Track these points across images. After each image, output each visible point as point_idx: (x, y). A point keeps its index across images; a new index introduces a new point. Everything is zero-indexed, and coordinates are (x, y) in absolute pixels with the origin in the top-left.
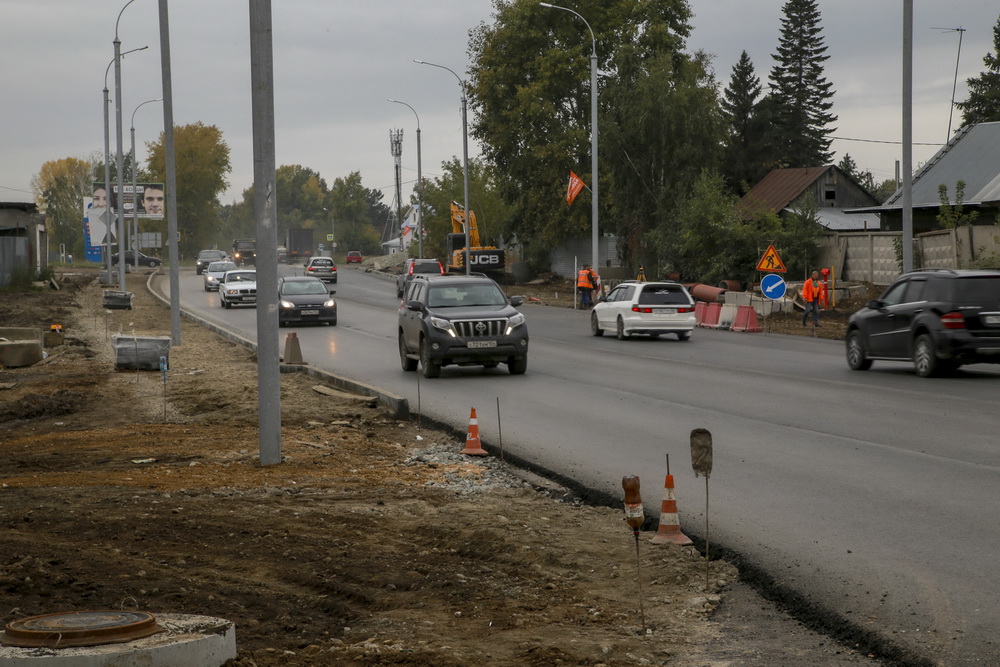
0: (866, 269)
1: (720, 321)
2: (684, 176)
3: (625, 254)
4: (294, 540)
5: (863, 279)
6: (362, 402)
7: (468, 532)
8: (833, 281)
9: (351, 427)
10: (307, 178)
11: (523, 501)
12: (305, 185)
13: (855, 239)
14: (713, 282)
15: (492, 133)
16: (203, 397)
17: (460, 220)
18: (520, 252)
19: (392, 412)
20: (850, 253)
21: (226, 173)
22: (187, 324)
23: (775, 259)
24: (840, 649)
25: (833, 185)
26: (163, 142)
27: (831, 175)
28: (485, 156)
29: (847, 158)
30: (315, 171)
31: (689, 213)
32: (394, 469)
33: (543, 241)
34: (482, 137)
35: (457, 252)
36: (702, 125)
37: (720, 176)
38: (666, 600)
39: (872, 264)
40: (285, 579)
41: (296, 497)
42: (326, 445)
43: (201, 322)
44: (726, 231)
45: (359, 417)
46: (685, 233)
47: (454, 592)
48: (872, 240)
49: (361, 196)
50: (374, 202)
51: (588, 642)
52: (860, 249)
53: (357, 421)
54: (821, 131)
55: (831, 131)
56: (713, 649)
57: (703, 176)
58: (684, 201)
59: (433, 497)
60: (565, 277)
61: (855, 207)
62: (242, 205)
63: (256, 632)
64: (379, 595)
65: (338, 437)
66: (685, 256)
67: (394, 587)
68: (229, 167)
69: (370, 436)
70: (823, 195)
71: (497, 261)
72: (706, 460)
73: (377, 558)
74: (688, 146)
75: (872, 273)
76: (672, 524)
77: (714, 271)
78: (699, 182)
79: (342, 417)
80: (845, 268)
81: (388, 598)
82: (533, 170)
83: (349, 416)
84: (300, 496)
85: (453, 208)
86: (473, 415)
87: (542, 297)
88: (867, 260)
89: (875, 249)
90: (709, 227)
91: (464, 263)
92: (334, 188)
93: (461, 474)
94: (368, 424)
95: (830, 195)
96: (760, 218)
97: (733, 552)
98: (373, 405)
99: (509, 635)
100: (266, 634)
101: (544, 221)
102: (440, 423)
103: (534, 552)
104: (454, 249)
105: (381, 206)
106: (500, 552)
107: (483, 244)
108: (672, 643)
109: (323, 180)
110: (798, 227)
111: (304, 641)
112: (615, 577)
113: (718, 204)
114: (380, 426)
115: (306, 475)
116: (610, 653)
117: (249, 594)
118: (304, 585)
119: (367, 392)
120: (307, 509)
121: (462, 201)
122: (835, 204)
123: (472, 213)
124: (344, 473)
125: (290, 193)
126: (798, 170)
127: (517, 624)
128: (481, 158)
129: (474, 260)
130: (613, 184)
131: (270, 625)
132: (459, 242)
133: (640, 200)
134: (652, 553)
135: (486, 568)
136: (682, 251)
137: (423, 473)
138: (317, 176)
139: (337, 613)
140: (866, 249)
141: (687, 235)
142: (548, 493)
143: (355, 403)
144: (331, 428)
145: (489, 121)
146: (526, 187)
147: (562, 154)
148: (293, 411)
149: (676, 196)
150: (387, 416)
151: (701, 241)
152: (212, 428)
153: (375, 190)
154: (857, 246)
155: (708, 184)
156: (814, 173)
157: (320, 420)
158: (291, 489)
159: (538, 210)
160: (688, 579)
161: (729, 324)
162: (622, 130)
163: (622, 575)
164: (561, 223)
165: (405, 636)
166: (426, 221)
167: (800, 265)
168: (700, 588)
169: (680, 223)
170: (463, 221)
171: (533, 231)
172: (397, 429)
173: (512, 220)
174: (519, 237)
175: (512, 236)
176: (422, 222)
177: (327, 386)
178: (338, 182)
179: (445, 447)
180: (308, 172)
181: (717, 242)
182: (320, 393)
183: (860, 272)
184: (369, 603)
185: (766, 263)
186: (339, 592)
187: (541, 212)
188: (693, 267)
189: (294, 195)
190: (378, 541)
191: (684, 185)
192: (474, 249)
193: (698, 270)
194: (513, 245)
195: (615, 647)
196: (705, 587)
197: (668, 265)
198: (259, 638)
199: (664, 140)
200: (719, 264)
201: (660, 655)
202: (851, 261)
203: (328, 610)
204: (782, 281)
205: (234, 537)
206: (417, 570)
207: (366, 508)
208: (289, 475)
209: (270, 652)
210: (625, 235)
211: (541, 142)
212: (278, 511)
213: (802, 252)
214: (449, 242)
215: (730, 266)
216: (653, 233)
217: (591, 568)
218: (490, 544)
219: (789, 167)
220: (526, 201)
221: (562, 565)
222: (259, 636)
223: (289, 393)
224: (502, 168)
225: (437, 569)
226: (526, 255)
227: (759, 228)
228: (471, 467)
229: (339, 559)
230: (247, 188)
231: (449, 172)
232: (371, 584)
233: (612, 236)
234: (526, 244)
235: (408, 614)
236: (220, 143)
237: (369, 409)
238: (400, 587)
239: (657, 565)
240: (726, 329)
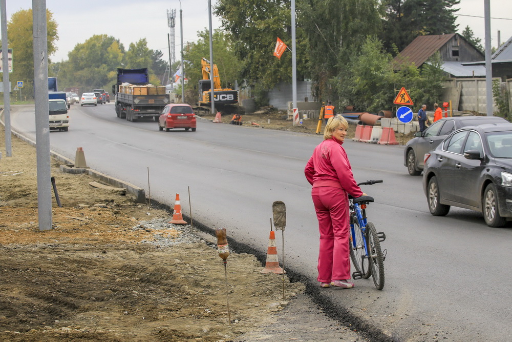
0: (474, 103)
1: (372, 137)
2: (355, 40)
3: (317, 92)
4: (42, 273)
5: (472, 110)
6: (116, 192)
7: (152, 268)
8: (451, 111)
9: (106, 208)
10: (111, 43)
11: (196, 251)
12: (109, 48)
13: (467, 82)
14: (375, 111)
15: (228, 12)
16: (17, 189)
17: (207, 71)
18: (248, 92)
19: (134, 198)
20: (464, 92)
21: (55, 41)
22: (20, 143)
23: (406, 96)
24: (339, 327)
25: (457, 46)
26: (14, 21)
27: (456, 40)
28: (224, 28)
29: (468, 29)
30: (116, 38)
31: (359, 66)
32: (123, 232)
33: (263, 84)
34: (222, 14)
35: (206, 92)
36: (367, 7)
37: (379, 40)
38: (256, 305)
39: (478, 100)
40: (30, 294)
41: (54, 249)
42: (86, 219)
43: (28, 141)
44: (383, 77)
45: (112, 201)
46: (356, 79)
47: (128, 301)
48: (477, 83)
49: (147, 55)
50: (156, 59)
51: (196, 327)
52: (470, 89)
53: (111, 204)
54: (450, 10)
55: (456, 10)
56: (268, 329)
57: (368, 41)
58: (355, 57)
59: (140, 249)
60: (279, 108)
61: (472, 61)
62: (68, 62)
63: (3, 323)
64: (84, 304)
65: (95, 214)
66: (357, 94)
67: (95, 299)
68: (57, 37)
69: (116, 213)
70: (451, 53)
71: (233, 99)
72: (282, 220)
73: (89, 283)
74: (357, 21)
75: (478, 106)
76: (273, 261)
77: (375, 104)
78: (365, 45)
79: (101, 201)
80: (461, 102)
81: (88, 305)
82: (256, 37)
83: (106, 201)
84: (57, 248)
85: (203, 63)
86: (177, 198)
87: (261, 123)
88: (474, 97)
89: (480, 89)
90: (372, 75)
91: (210, 100)
92: (130, 50)
93: (164, 235)
94: (118, 206)
95: (455, 53)
96: (405, 69)
97: (306, 277)
98: (124, 194)
99: (153, 324)
100: (9, 324)
101: (264, 71)
102: (163, 204)
103: (186, 279)
104: (203, 91)
105: (161, 62)
106: (167, 279)
107: (223, 87)
108: (246, 327)
109: (122, 45)
110: (430, 75)
111: (29, 328)
112: (231, 292)
113: (378, 59)
114: (125, 207)
115: (65, 236)
116: (208, 333)
117: (4, 302)
118: (40, 298)
119: (121, 185)
120: (57, 256)
121: (208, 59)
122: (459, 59)
123: (215, 67)
124: (90, 235)
125: (100, 53)
126: (434, 36)
127: (159, 318)
128: (221, 28)
129: (216, 98)
130: (308, 46)
131: (13, 319)
132: (207, 86)
133: (327, 57)
134: (259, 279)
135: (152, 288)
136: (354, 91)
137: (141, 235)
138: (118, 41)
139: (56, 313)
140: (474, 89)
141: (357, 80)
142: (214, 246)
143: (113, 192)
144: (93, 208)
145: (226, 4)
146: (252, 48)
147: (275, 26)
148: (71, 198)
149: (350, 53)
150: (131, 200)
151: (367, 84)
152: (17, 208)
153: (157, 51)
154: (468, 87)
155: (371, 46)
156: (445, 38)
157: (87, 203)
158: (52, 244)
159: (260, 64)
160: (273, 293)
161: (377, 139)
162: (314, 10)
163: (235, 291)
164: (275, 72)
165: (91, 325)
166: (187, 73)
167: (431, 100)
168: (280, 298)
169: (353, 73)
170: (210, 71)
171: (257, 78)
172: (136, 209)
173: (243, 71)
174: (248, 82)
175: (243, 81)
176: (184, 73)
177: (99, 182)
178: (132, 46)
179: (162, 220)
180: (112, 39)
181: (377, 85)
182: (93, 187)
183: (470, 105)
184: (77, 308)
185: (399, 99)
186: (60, 302)
187: (262, 65)
188: (362, 102)
189: (102, 55)
190: (94, 273)
191: (356, 47)
192: (216, 90)
193: (365, 103)
194: (244, 88)
195: (211, 329)
196: (282, 297)
197: (345, 100)
198: (4, 326)
199: (342, 16)
200: (378, 100)
201: (237, 333)
202: (464, 98)
203: (51, 312)
204: (411, 111)
205: (7, 272)
206: (111, 289)
207: (94, 255)
208: (54, 236)
209: (7, 333)
210: (317, 80)
211: (262, 18)
212: (38, 257)
213: (433, 91)
214: (200, 86)
215: (386, 101)
216: (335, 79)
217: (218, 287)
218: (161, 275)
219: (429, 35)
220: (252, 57)
221: (201, 286)
222: (4, 325)
223: (72, 186)
224: (236, 36)
225: (123, 289)
226: (253, 94)
227: (405, 75)
228: (173, 231)
229: (65, 284)
230: (71, 51)
231: (202, 39)
232: (82, 298)
233: (310, 81)
234: (252, 86)
235: (96, 313)
236: (51, 21)
237: (120, 196)
238: (97, 299)
239: (259, 285)
240: (375, 143)
